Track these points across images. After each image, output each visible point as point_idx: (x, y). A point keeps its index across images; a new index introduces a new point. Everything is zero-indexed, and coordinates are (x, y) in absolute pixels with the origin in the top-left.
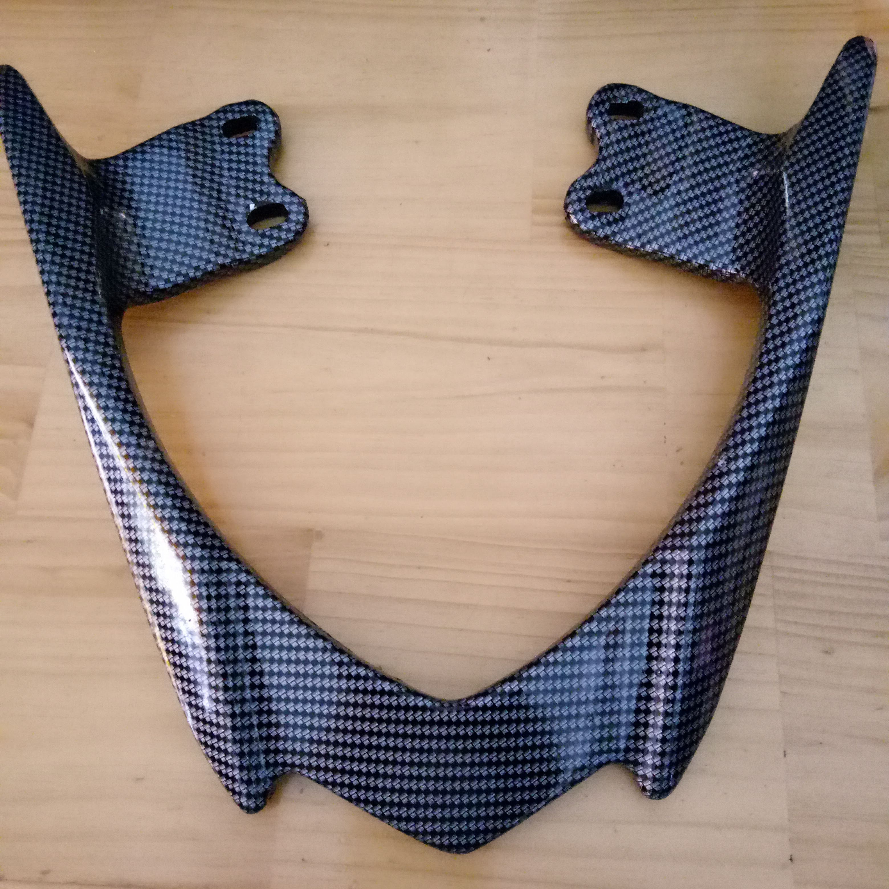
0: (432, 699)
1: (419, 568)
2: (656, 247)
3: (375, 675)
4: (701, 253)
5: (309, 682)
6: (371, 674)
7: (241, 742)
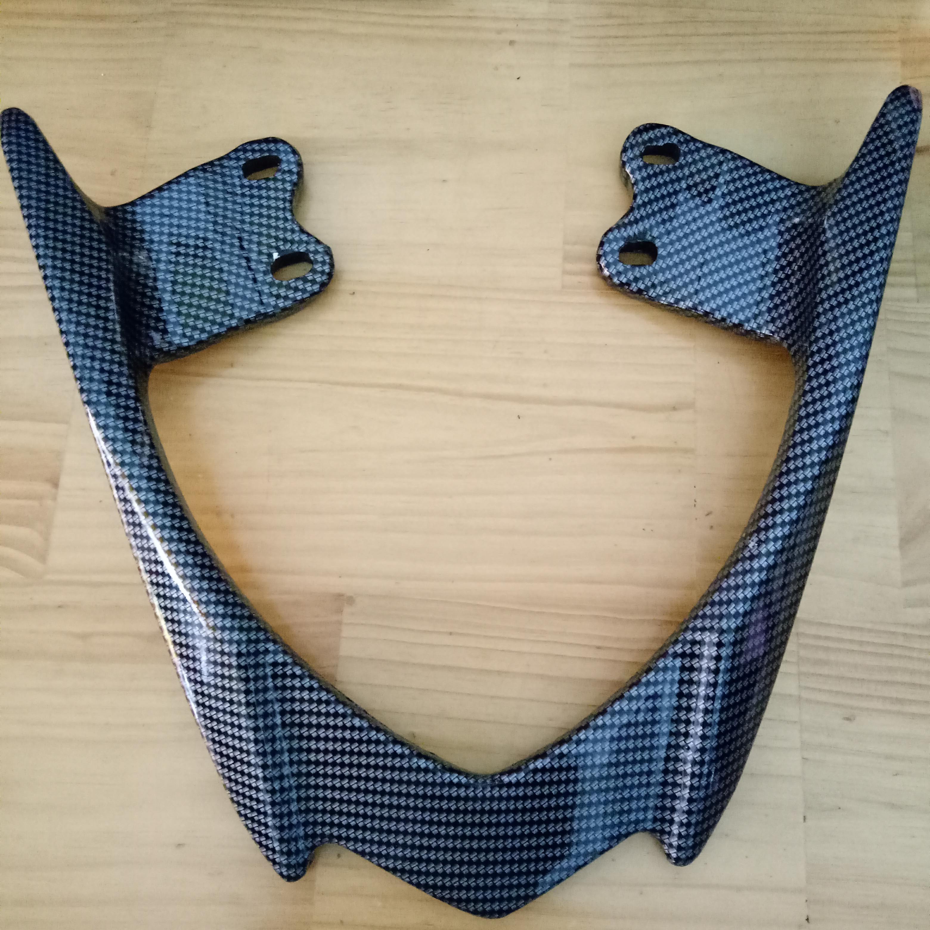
0: (467, 775)
1: (451, 634)
2: (690, 304)
3: (412, 752)
4: (736, 312)
5: (346, 759)
6: (407, 752)
7: (281, 816)
